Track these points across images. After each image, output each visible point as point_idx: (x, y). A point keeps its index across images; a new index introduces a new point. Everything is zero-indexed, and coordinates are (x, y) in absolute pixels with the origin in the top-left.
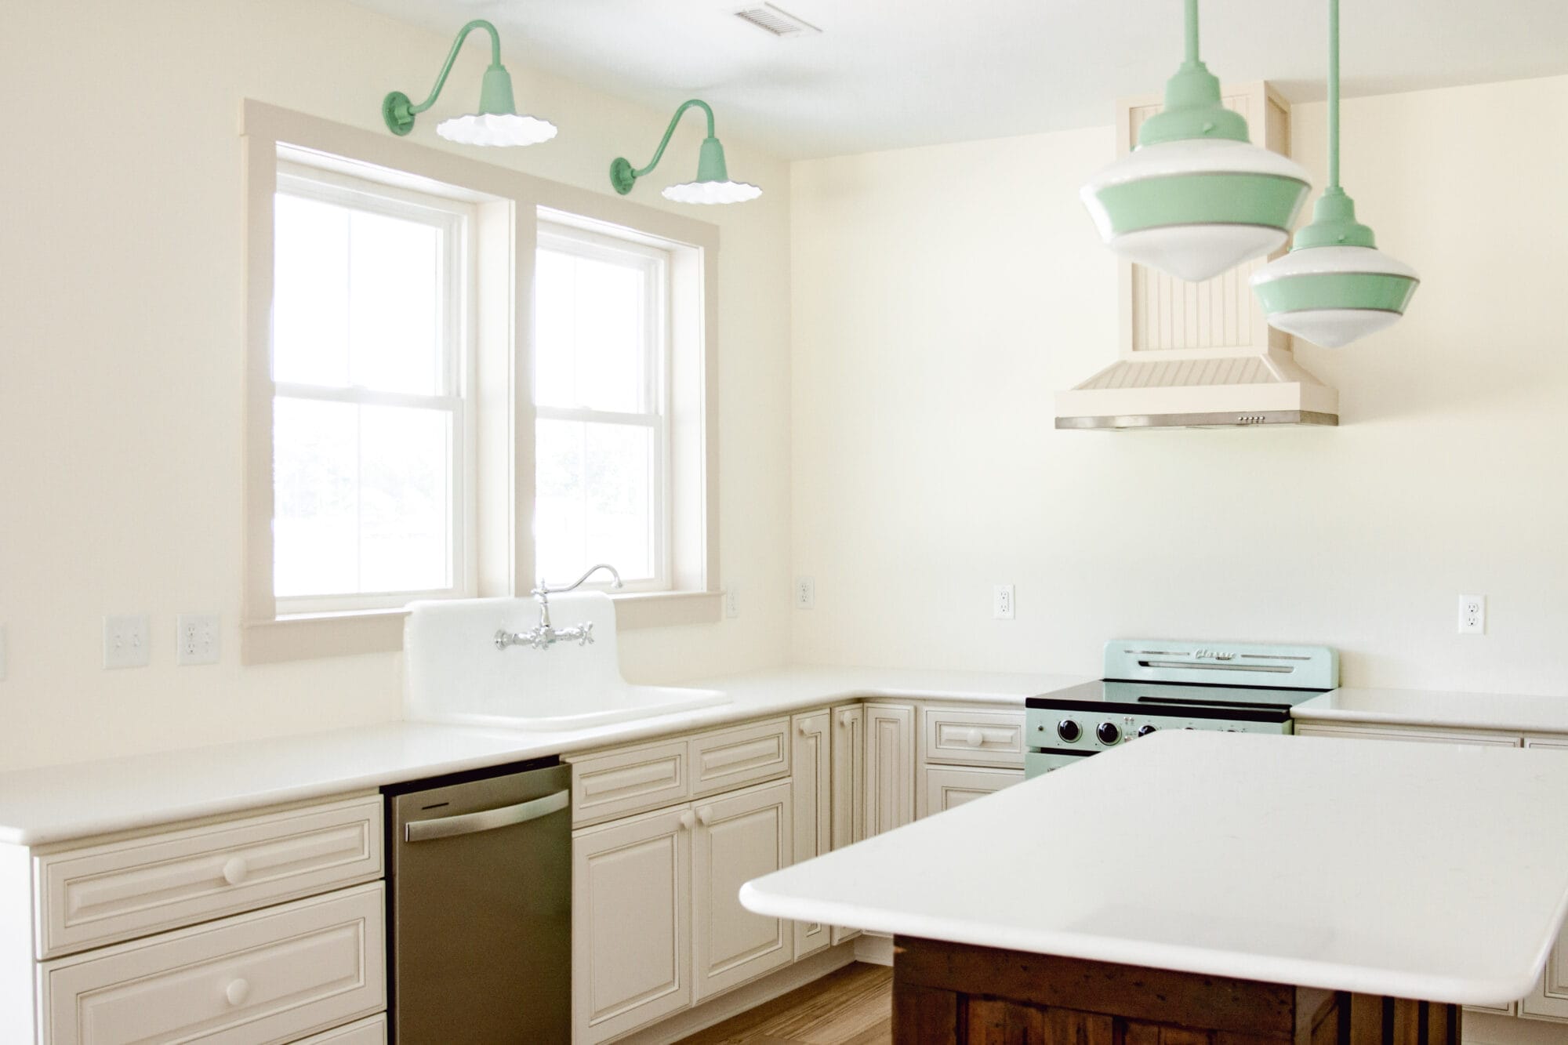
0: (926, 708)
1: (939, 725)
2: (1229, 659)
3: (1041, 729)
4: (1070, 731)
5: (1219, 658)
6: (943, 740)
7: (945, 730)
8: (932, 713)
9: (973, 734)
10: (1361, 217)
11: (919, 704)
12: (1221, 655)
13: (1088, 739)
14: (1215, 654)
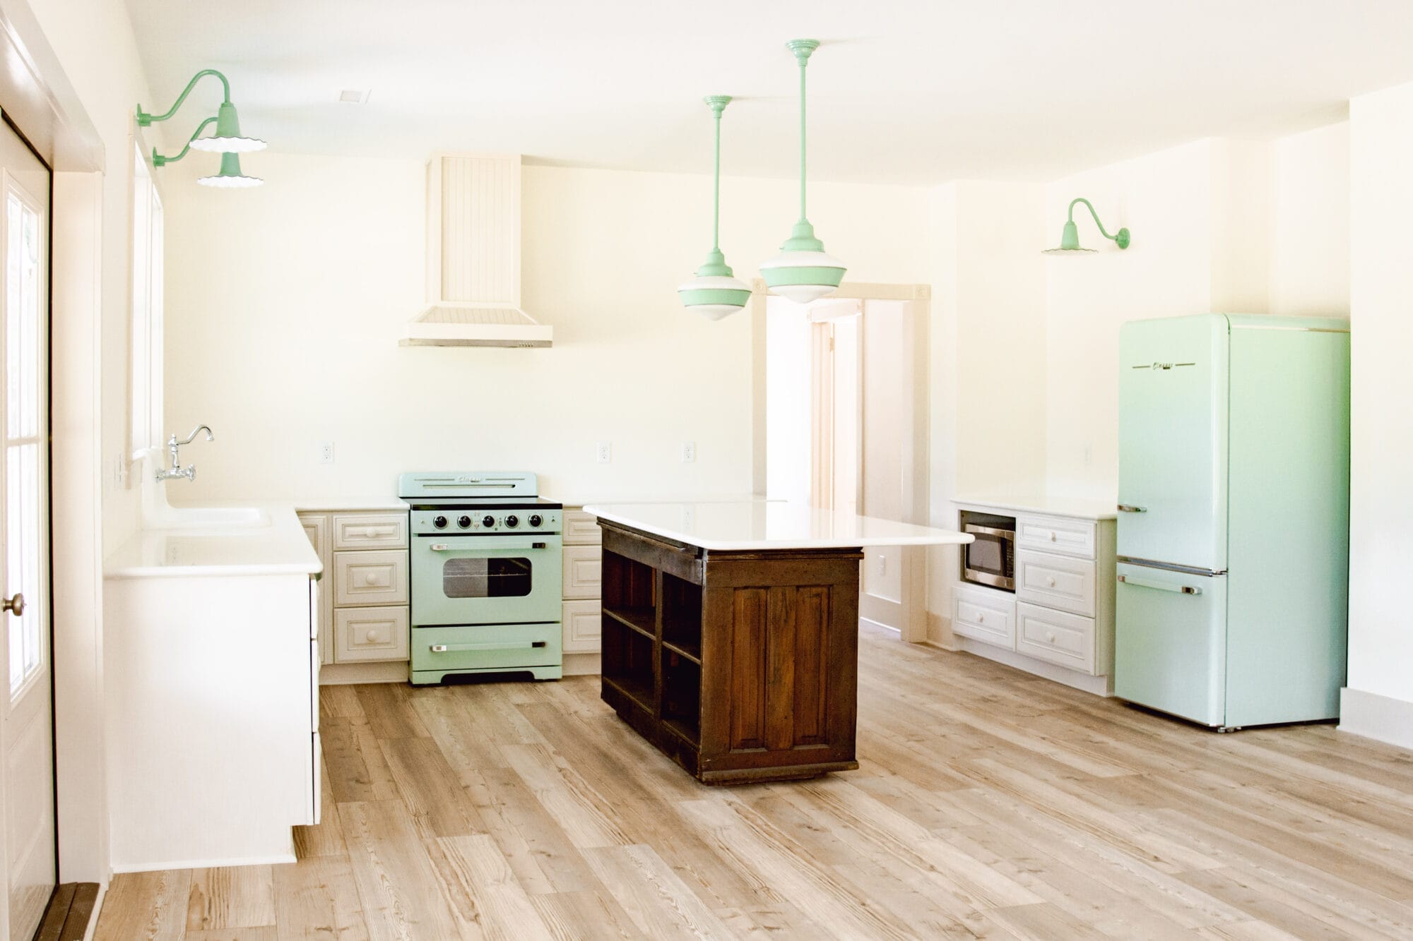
0: (335, 517)
1: (345, 526)
2: (478, 481)
3: (423, 522)
4: (441, 523)
5: (472, 481)
6: (347, 534)
7: (348, 529)
8: (340, 520)
9: (370, 530)
10: (727, 263)
11: (330, 515)
12: (473, 480)
13: (453, 526)
14: (470, 479)
